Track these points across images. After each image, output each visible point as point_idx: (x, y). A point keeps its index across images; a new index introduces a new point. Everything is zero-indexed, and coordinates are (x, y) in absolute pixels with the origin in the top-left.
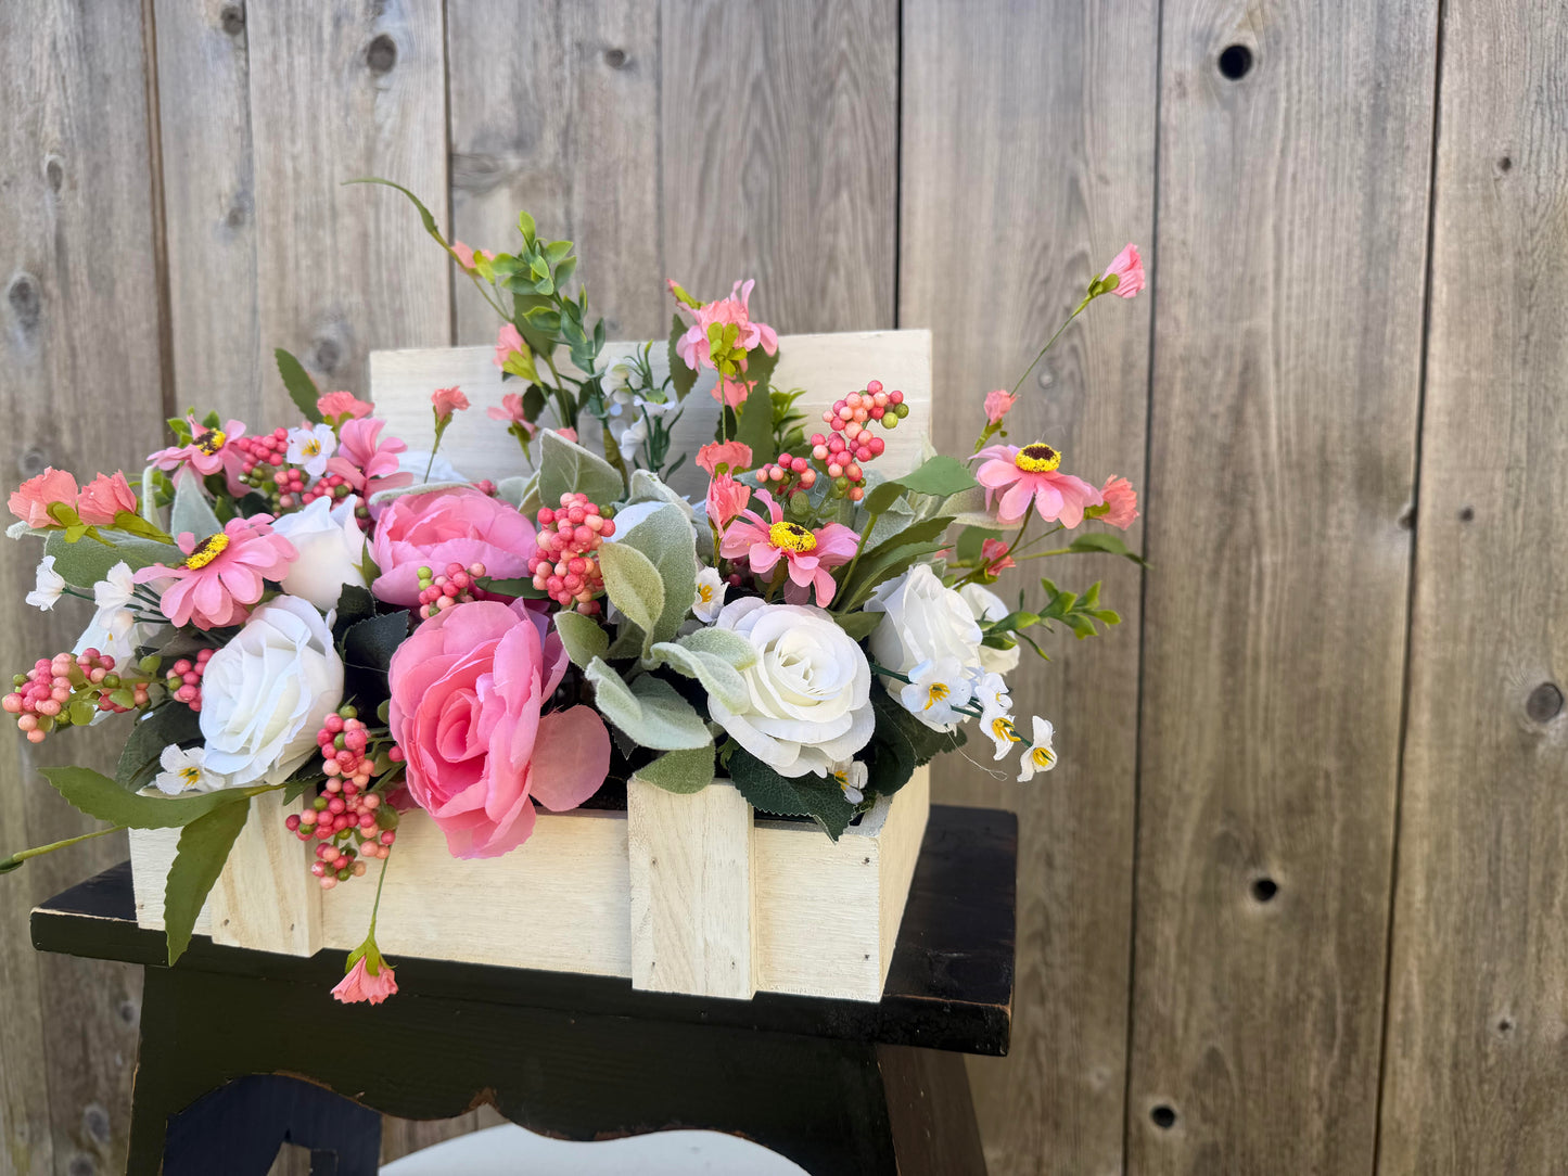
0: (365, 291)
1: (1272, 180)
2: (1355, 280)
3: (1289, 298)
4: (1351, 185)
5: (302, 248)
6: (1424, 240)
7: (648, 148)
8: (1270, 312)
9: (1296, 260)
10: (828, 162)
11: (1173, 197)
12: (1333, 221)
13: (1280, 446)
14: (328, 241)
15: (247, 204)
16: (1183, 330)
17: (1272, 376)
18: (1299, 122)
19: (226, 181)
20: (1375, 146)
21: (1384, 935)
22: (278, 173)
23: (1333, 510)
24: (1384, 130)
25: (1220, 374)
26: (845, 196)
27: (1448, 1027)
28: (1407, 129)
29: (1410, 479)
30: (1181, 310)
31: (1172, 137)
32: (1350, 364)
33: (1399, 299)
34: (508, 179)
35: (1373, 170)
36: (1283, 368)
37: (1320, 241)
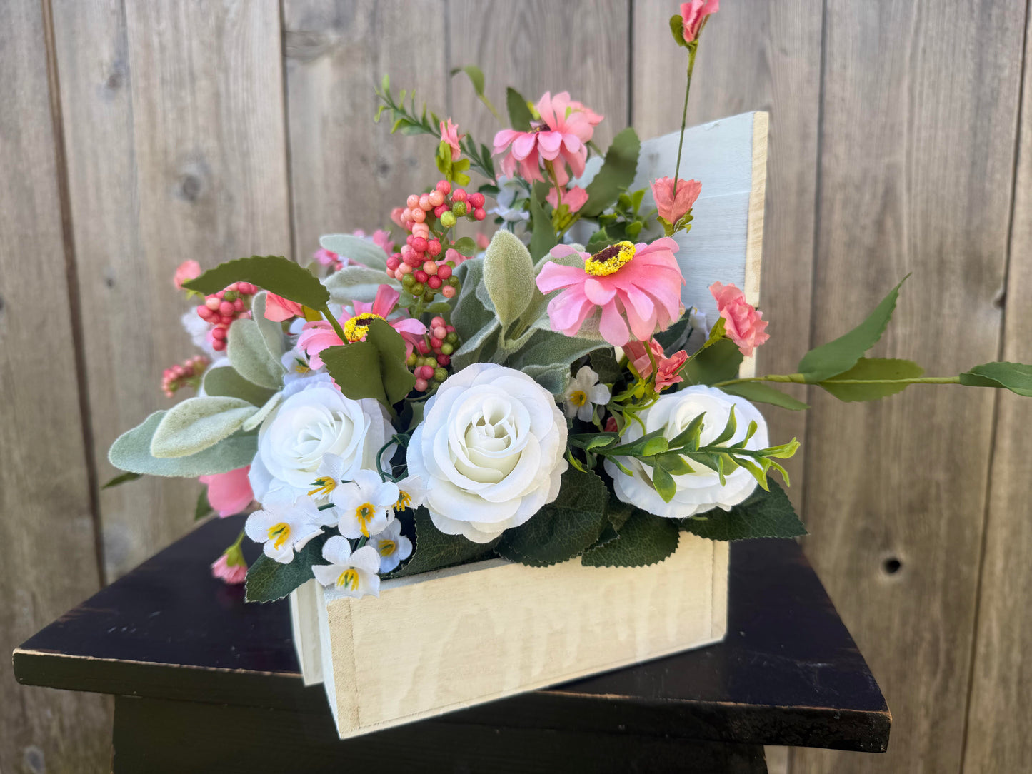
0: (219, 136)
1: (908, 52)
2: (967, 127)
3: (919, 140)
4: (965, 56)
5: (168, 104)
6: (1017, 98)
7: (438, 24)
8: (904, 152)
9: (924, 113)
10: (577, 36)
11: (835, 65)
12: (952, 83)
13: (910, 249)
14: (189, 100)
15: (123, 71)
16: (842, 163)
17: (905, 198)
18: (928, 8)
19: (106, 53)
20: (982, 28)
21: (974, 595)
22: (147, 45)
23: (947, 295)
24: (990, 15)
25: (867, 197)
26: (590, 62)
27: (1016, 656)
28: (1007, 14)
29: (1002, 272)
30: (840, 149)
31: (835, 19)
32: (961, 189)
33: (997, 142)
34: (329, 50)
35: (981, 45)
36: (913, 192)
37: (942, 98)
